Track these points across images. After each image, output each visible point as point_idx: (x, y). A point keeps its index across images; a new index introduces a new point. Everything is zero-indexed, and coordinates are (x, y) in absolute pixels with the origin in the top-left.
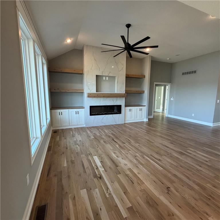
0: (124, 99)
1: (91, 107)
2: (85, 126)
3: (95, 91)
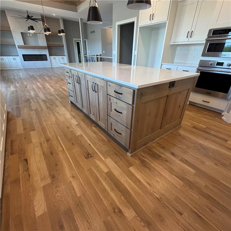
0: (47, 50)
1: (23, 55)
2: (22, 68)
3: (23, 45)
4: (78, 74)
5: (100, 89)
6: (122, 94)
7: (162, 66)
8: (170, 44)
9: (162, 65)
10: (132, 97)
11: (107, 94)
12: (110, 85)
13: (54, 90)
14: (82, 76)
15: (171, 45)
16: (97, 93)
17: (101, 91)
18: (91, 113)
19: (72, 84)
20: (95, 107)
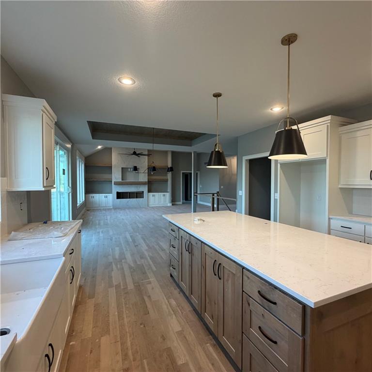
0: (147, 186)
1: (117, 193)
2: (112, 207)
3: (121, 180)
4: (190, 238)
5: (228, 276)
6: (275, 303)
7: (331, 220)
8: (340, 186)
9: (329, 219)
10: (301, 318)
11: (243, 291)
12: (248, 278)
13: (147, 248)
14: (196, 243)
15: (340, 188)
16: (222, 281)
17: (230, 281)
18: (207, 311)
19: (178, 250)
20: (216, 306)
